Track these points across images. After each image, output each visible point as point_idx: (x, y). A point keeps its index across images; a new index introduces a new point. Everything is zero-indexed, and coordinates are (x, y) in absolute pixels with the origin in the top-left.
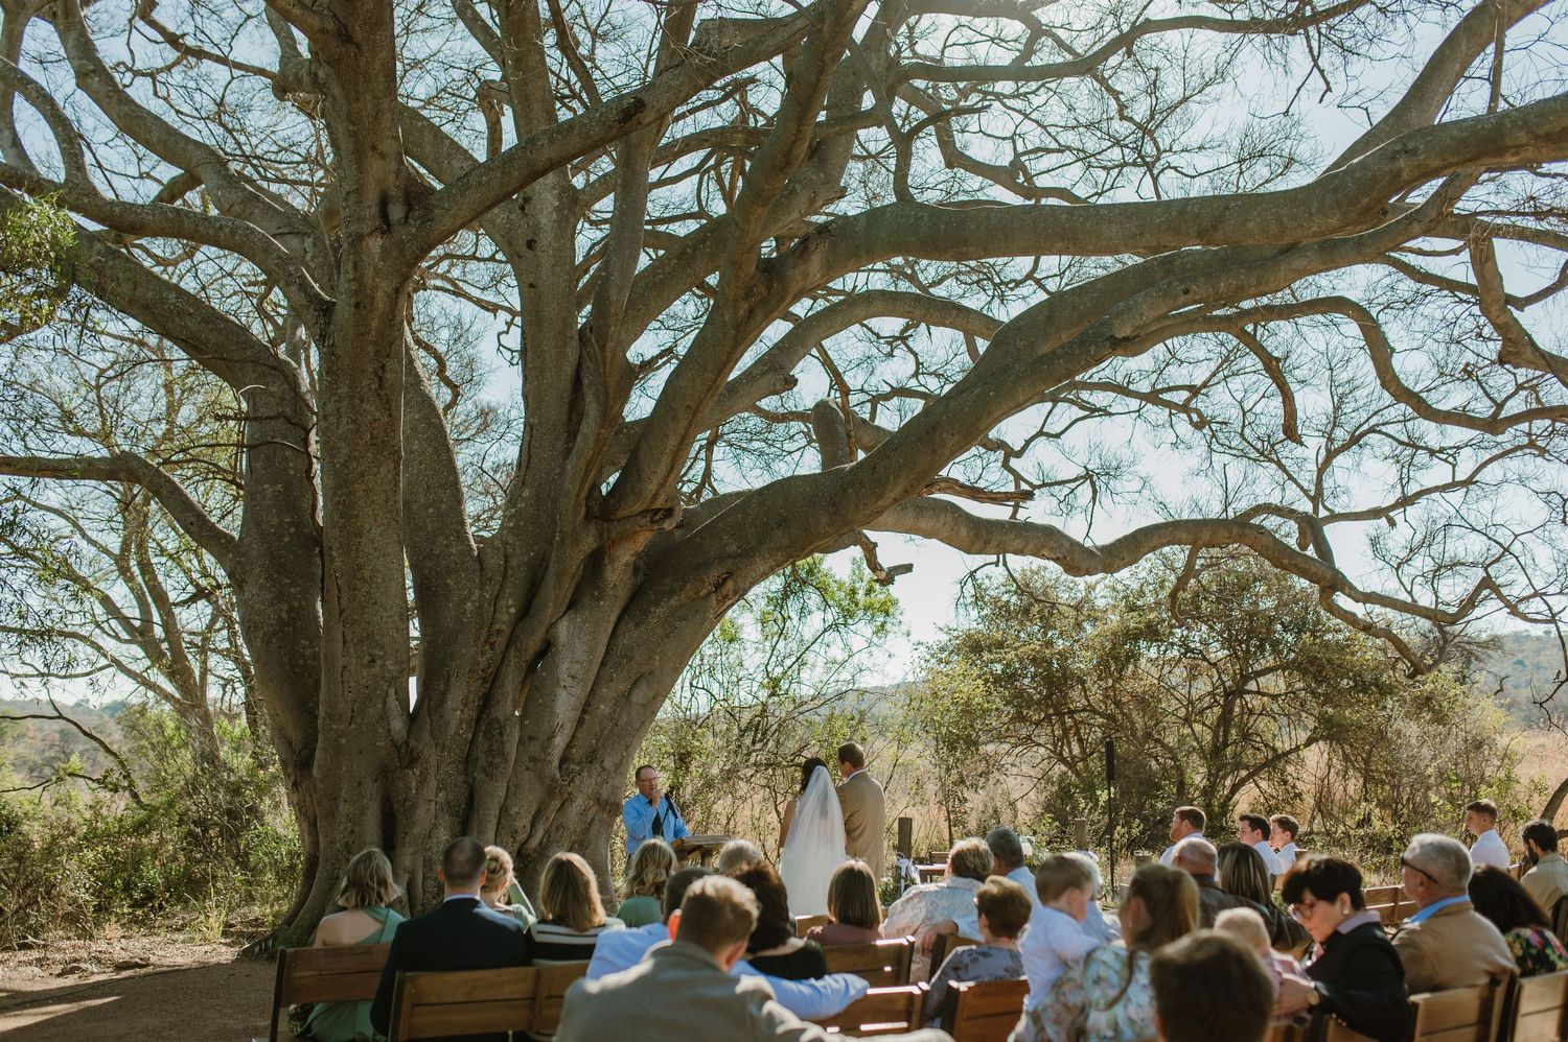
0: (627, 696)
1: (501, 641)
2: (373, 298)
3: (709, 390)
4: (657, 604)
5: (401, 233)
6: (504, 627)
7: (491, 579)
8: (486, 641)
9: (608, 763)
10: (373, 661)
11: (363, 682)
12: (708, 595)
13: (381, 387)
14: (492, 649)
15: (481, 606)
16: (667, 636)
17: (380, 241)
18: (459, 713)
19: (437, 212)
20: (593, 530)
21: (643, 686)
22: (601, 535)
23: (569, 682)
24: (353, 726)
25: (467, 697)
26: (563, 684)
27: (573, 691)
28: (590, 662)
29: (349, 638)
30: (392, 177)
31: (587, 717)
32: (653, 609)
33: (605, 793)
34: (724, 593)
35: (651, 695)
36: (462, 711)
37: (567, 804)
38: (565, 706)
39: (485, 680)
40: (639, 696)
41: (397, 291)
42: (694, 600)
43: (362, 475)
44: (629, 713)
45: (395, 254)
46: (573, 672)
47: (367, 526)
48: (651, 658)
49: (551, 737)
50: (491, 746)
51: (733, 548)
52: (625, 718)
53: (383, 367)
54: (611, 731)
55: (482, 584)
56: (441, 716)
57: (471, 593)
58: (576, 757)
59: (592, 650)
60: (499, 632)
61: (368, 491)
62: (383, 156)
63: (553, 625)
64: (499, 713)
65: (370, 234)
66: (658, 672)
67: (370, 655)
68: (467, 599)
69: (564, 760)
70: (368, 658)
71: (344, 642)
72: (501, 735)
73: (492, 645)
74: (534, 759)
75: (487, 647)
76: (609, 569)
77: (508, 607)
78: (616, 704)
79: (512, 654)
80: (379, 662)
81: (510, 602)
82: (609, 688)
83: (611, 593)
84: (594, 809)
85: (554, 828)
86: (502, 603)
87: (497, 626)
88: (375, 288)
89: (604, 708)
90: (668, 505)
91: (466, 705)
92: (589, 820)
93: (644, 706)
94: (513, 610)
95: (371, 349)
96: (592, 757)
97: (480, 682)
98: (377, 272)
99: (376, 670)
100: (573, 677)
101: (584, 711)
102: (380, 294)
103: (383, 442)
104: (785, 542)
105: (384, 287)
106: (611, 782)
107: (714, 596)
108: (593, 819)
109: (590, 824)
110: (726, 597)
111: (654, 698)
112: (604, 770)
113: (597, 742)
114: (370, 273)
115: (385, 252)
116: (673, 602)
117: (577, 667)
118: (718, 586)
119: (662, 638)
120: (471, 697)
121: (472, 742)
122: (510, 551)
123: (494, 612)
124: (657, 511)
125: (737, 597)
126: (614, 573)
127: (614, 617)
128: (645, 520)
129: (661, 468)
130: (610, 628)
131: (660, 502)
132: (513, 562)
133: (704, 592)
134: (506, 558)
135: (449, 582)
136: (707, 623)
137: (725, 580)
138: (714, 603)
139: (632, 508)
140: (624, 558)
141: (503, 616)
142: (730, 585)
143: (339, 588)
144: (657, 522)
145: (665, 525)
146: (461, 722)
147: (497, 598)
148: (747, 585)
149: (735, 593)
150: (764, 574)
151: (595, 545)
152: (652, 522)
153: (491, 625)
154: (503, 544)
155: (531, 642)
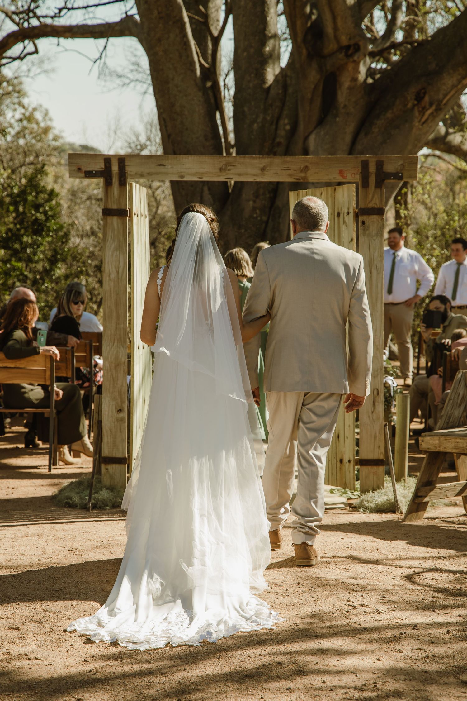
1: (280, 150)
4: (378, 117)
6: (282, 140)
7: (272, 105)
8: (271, 151)
12: (414, 106)
15: (264, 126)
16: (385, 142)
18: (251, 203)
20: (315, 65)
22: (321, 68)
32: (375, 121)
34: (423, 105)
36: (254, 202)
42: (405, 112)
55: (266, 110)
57: (258, 116)
60: (279, 144)
63: (306, 138)
68: (255, 121)
73: (275, 153)
77: (285, 125)
81: (286, 121)
83: (343, 111)
86: (281, 122)
87: (278, 140)
94: (288, 127)
107: (416, 108)
116: (389, 115)
118: (419, 98)
119: (382, 144)
120: (261, 191)
121: (267, 223)
122: (289, 82)
123: (276, 129)
124: (348, 47)
125: (434, 108)
126: (342, 97)
127: (350, 129)
128: (341, 55)
129: (328, 17)
130: (348, 138)
131: (344, 40)
132: (290, 90)
133: (410, 105)
134: (285, 87)
135: (246, 109)
136: (414, 130)
137: (425, 93)
138: (417, 113)
139: (331, 46)
140: (345, 83)
141: (282, 133)
142: (427, 98)
143: (164, 120)
144: (352, 55)
145: (355, 58)
146: (254, 209)
147: (279, 118)
148: (441, 96)
149: (431, 104)
150: (454, 86)
151: (318, 77)
152: (348, 56)
153: (274, 139)
154: (283, 77)
155: (297, 151)
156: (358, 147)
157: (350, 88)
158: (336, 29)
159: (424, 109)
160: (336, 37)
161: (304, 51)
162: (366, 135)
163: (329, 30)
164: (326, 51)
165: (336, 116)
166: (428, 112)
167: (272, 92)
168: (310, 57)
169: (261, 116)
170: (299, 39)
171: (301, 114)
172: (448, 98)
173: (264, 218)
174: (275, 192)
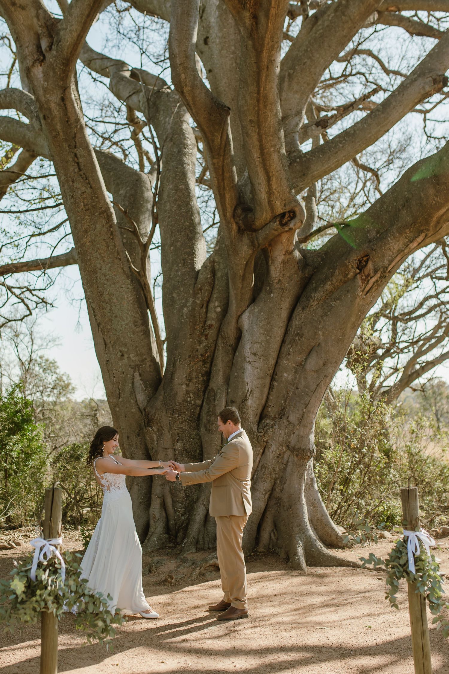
0: (302, 365)
1: (212, 333)
2: (50, 110)
3: (258, 101)
4: (316, 290)
5: (49, 57)
6: (213, 322)
7: (201, 290)
8: (202, 334)
9: (293, 418)
10: (123, 355)
11: (120, 370)
12: (356, 275)
13: (80, 170)
14: (206, 339)
15: (194, 309)
16: (326, 315)
17: (40, 69)
18: (184, 386)
19: (62, 33)
20: (246, 240)
21: (314, 355)
22: (252, 242)
23: (252, 358)
24: (121, 399)
25: (190, 375)
26: (248, 360)
27: (256, 365)
28: (268, 342)
29: (108, 341)
30: (35, 20)
31: (275, 384)
32: (313, 295)
33: (293, 440)
34: (366, 273)
35: (321, 363)
36: (188, 385)
37: (266, 449)
38: (252, 377)
39: (205, 362)
40: (312, 364)
41: (63, 99)
42: (345, 282)
43: (86, 231)
44: (306, 378)
45: (51, 74)
46: (254, 350)
47: (99, 266)
48: (316, 334)
49: (245, 400)
50: (209, 408)
51: (373, 234)
52: (303, 383)
53: (76, 155)
54: (294, 393)
55: (195, 295)
56: (172, 390)
57: (187, 301)
58: (272, 414)
59: (268, 332)
60: (210, 326)
61: (92, 242)
62: (23, 8)
63: (239, 317)
64: (213, 385)
65: (33, 65)
66: (323, 344)
67: (121, 351)
68: (184, 305)
70: (119, 354)
71: (105, 344)
72: (214, 400)
73: (206, 336)
75: (203, 338)
76: (272, 268)
77: (215, 307)
78: (296, 372)
79: (220, 341)
80: (126, 356)
81: (217, 304)
82: (288, 360)
83: (277, 286)
84: (288, 453)
85: (260, 468)
86: (211, 305)
87: (209, 322)
88: (48, 102)
89: (287, 376)
90: (288, 208)
91: (190, 380)
92: (285, 462)
93: (317, 371)
94: (219, 310)
95: (65, 145)
96: (282, 414)
97: (201, 363)
98: (45, 90)
99: (125, 361)
100: (255, 354)
101: (273, 379)
102: (53, 106)
103: (93, 207)
104: (409, 219)
105: (54, 99)
106: (297, 432)
107: (358, 276)
108: (288, 461)
109: (286, 465)
110: (368, 276)
112: (290, 423)
113: (285, 402)
114: (41, 92)
115: (46, 74)
116: (328, 286)
117: (256, 346)
118: (361, 266)
119: (322, 316)
120: (194, 374)
121: (201, 406)
122: (217, 267)
123: (207, 312)
124: (283, 215)
125: (379, 275)
127: (286, 305)
128: (276, 225)
129: (261, 179)
130: (284, 315)
131: (279, 209)
132: (219, 274)
133: (351, 275)
134: (214, 273)
135: (175, 295)
136: (358, 300)
137: (367, 262)
138: (360, 282)
140: (279, 257)
141: (212, 315)
142: (370, 265)
143: (93, 309)
144: (286, 224)
145: (291, 225)
146: (188, 392)
147: (208, 302)
148: (386, 263)
149: (376, 271)
150: (400, 251)
151: (250, 252)
152: (282, 225)
153: (205, 322)
154: (211, 263)
155: (230, 331)
156: (296, 322)
157: (284, 262)
158: (270, 193)
160: (270, 202)
161: (234, 227)
162: (303, 309)
163: (263, 196)
164: (258, 223)
165: (271, 292)
166: (373, 280)
167: (201, 277)
168: (241, 231)
169: (191, 300)
170: (229, 215)
171: (232, 293)
172: (393, 264)
173: (199, 402)
174: (208, 375)
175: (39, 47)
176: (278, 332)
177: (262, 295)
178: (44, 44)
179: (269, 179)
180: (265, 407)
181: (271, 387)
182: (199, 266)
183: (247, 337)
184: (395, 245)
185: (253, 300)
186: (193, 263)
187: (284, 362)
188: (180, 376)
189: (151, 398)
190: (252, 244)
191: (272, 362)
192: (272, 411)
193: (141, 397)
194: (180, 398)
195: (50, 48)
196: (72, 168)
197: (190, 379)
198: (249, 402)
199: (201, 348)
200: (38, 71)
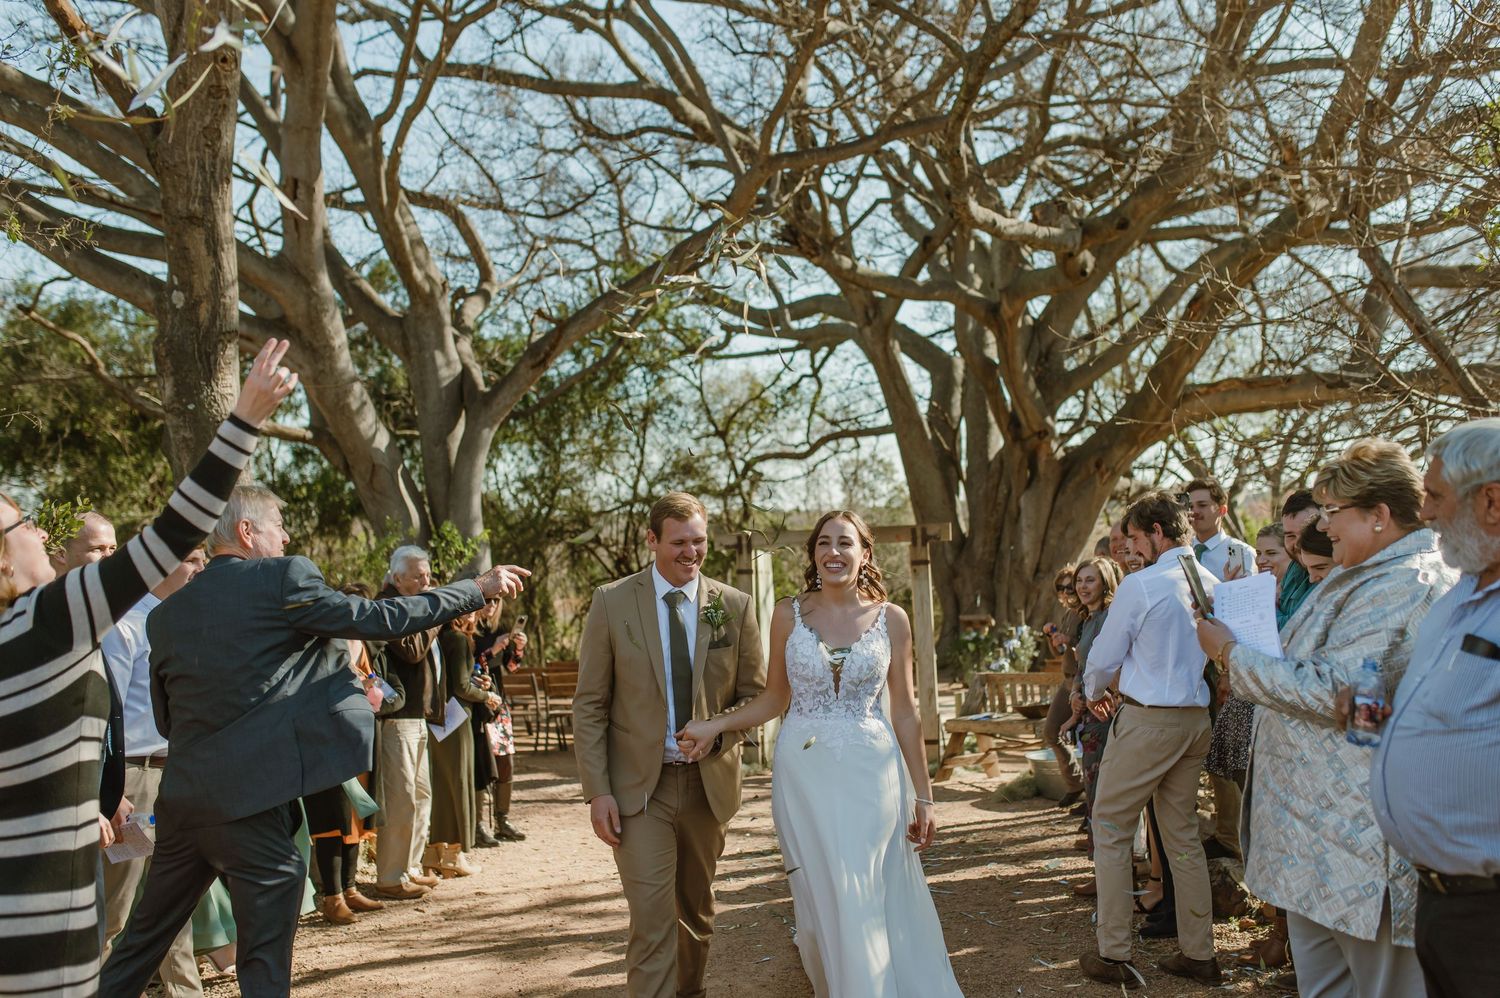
0: (1062, 535)
1: (1000, 509)
4: (1070, 481)
5: (876, 322)
6: (1001, 501)
7: (993, 475)
8: (993, 511)
14: (997, 513)
15: (987, 491)
16: (1076, 499)
17: (869, 329)
20: (1018, 446)
21: (1071, 528)
23: (1027, 529)
25: (986, 538)
26: (1025, 530)
27: (1031, 535)
30: (865, 297)
31: (1045, 547)
32: (1068, 484)
34: (1101, 471)
35: (1075, 533)
36: (983, 547)
37: (1040, 595)
38: (1027, 542)
39: (996, 530)
40: (1069, 534)
41: (885, 348)
42: (1089, 476)
44: (1065, 544)
45: (877, 332)
46: (1029, 524)
48: (1071, 512)
49: (1022, 560)
51: (1106, 443)
52: (1064, 547)
54: (1058, 554)
55: (988, 479)
56: (973, 550)
57: (982, 485)
58: (1043, 569)
60: (999, 504)
63: (1018, 499)
64: (1002, 547)
65: (864, 326)
66: (1076, 520)
68: (981, 488)
69: (1037, 570)
72: (1004, 560)
73: (997, 511)
74: (1017, 572)
75: (995, 513)
76: (1039, 465)
78: (1059, 539)
79: (1006, 515)
82: (1053, 531)
83: (1043, 478)
86: (1000, 489)
88: (875, 350)
89: (1052, 542)
93: (1072, 539)
94: (1005, 492)
97: (993, 531)
98: (873, 343)
100: (1029, 527)
101: (1043, 544)
107: (1097, 473)
110: (1102, 474)
111: (1078, 534)
113: (1052, 560)
116: (1078, 479)
118: (1098, 465)
119: (1074, 500)
120: (989, 540)
122: (1004, 458)
123: (996, 494)
124: (1040, 432)
125: (1109, 473)
126: (1042, 467)
127: (1050, 491)
128: (1036, 438)
130: (1050, 497)
131: (1036, 428)
132: (1005, 465)
133: (1090, 473)
134: (1002, 462)
136: (1097, 490)
137: (1102, 463)
138: (1097, 477)
139: (1026, 433)
140: (1043, 458)
141: (1000, 496)
142: (1103, 466)
147: (998, 486)
148: (1114, 464)
149: (1107, 470)
150: (1122, 457)
151: (1023, 454)
152: (1041, 438)
153: (996, 500)
154: (1000, 454)
155: (1013, 507)
156: (1058, 503)
157: (1047, 461)
158: (1029, 420)
159: (1102, 476)
160: (1030, 425)
161: (1011, 440)
162: (1063, 494)
163: (1023, 421)
164: (1025, 436)
165: (1040, 481)
166: (1106, 476)
167: (993, 466)
168: (1014, 440)
169: (985, 484)
171: (1013, 482)
174: (999, 541)
175: (867, 313)
176: (1045, 511)
177: (1034, 483)
178: (871, 314)
179: (1025, 413)
180: (1038, 564)
181: (1042, 550)
182: (991, 456)
183: (1023, 515)
184: (1118, 453)
185: (1029, 484)
186: (986, 454)
187: (1051, 532)
188: (978, 541)
189: (957, 557)
190: (1023, 449)
191: (1042, 532)
192: (1043, 567)
193: (950, 557)
194: (978, 557)
195: (875, 315)
196: (893, 392)
197: (985, 543)
198: (1027, 561)
199: (992, 520)
200: (867, 331)
